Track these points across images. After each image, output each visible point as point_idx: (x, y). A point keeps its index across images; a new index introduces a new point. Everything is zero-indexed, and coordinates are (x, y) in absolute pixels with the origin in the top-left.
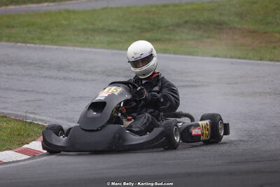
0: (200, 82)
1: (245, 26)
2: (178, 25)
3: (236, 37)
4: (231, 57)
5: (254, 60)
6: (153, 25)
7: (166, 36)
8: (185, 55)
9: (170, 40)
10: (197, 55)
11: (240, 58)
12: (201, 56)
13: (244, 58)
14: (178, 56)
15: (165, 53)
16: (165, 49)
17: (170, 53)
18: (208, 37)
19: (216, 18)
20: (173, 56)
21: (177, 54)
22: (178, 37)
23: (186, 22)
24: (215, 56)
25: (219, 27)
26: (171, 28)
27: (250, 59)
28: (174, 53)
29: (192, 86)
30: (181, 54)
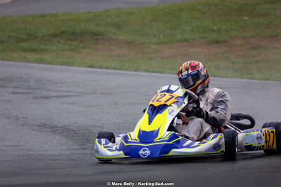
0: (74, 92)
1: (122, 37)
2: (55, 36)
3: (112, 48)
4: (107, 68)
5: (130, 70)
6: (30, 35)
7: (43, 47)
8: (61, 65)
9: (46, 51)
10: (73, 66)
11: (115, 69)
12: (77, 66)
13: (120, 69)
14: (54, 66)
15: (40, 63)
16: (41, 59)
17: (45, 63)
18: (84, 48)
19: (93, 28)
20: (49, 66)
21: (53, 64)
22: (54, 47)
23: (63, 32)
24: (91, 67)
25: (95, 37)
26: (47, 38)
27: (126, 70)
28: (50, 64)
29: (67, 96)
30: (57, 64)
